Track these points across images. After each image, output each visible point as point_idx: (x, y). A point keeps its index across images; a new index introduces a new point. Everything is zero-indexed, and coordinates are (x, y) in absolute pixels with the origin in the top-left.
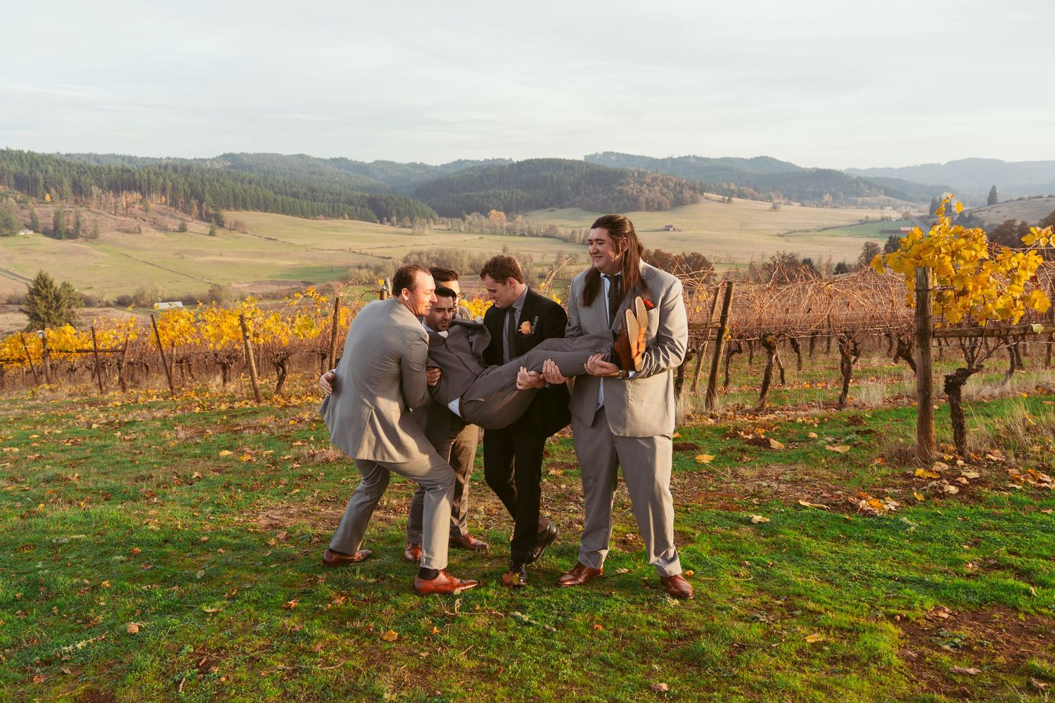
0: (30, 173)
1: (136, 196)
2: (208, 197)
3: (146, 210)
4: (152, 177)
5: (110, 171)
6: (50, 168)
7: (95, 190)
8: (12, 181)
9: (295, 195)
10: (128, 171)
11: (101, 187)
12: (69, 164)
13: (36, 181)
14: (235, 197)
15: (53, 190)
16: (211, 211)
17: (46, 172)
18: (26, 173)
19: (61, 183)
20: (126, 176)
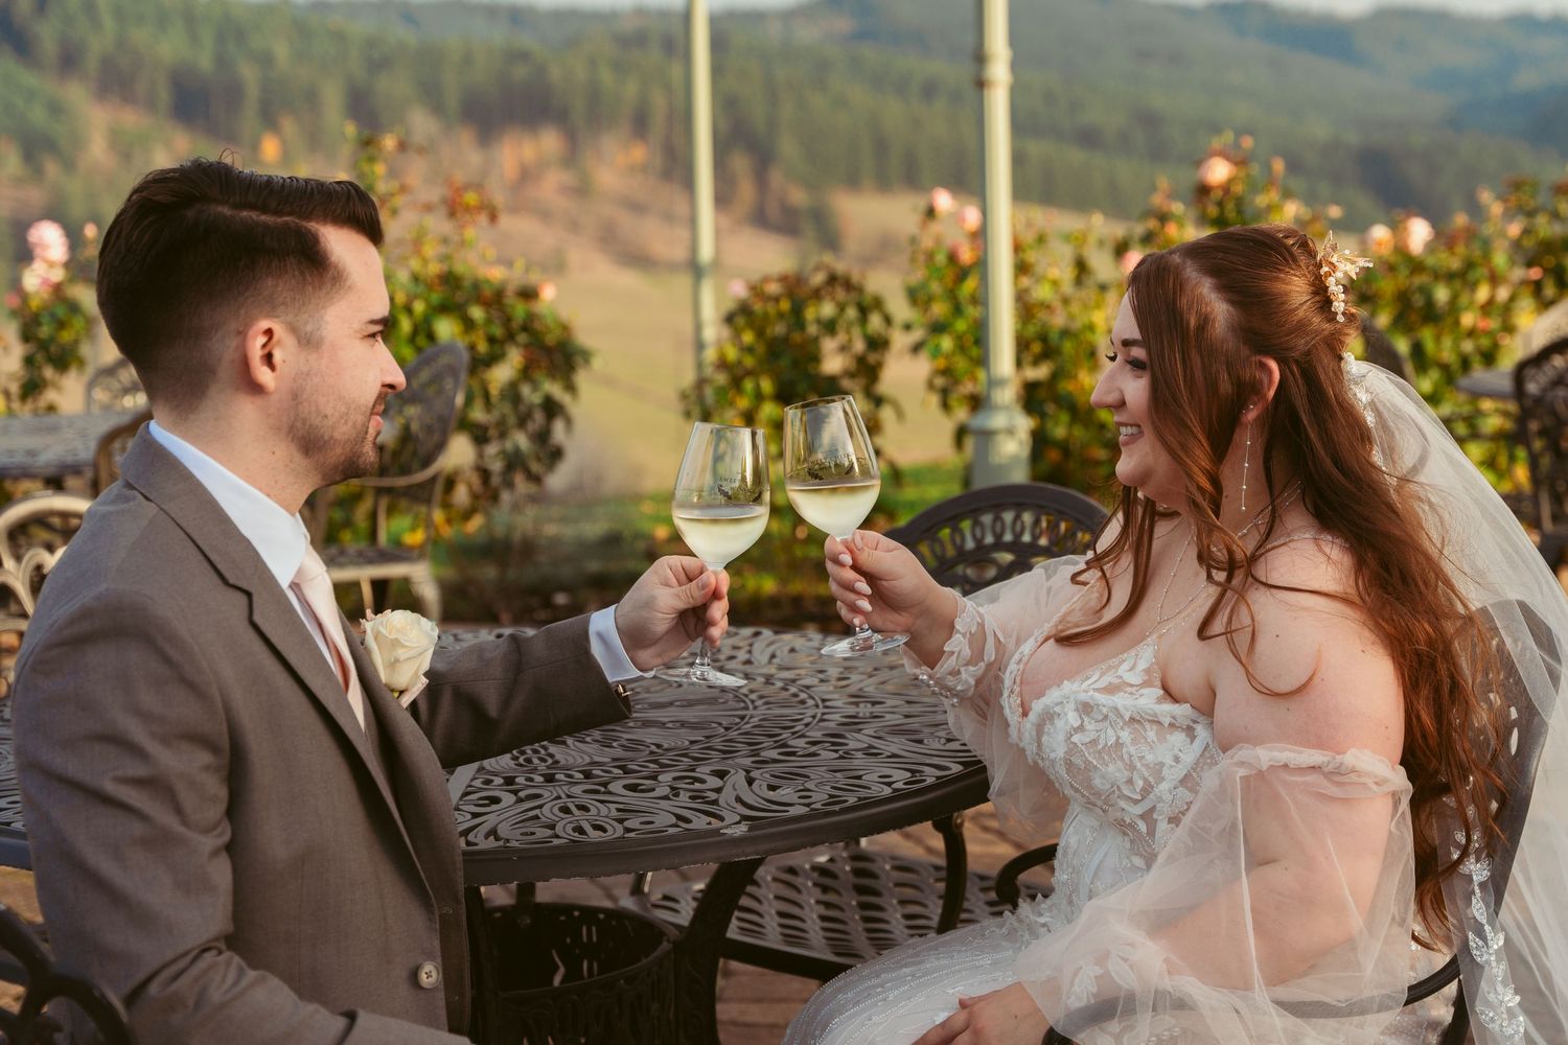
0: (221, 61)
1: (550, 141)
2: (788, 147)
3: (582, 190)
4: (606, 77)
5: (467, 60)
6: (282, 51)
7: (422, 123)
8: (164, 95)
9: (1089, 138)
10: (523, 56)
11: (437, 107)
12: (339, 37)
13: (234, 93)
14: (881, 146)
15: (289, 125)
16: (798, 197)
17: (266, 60)
18: (205, 61)
19: (312, 98)
20: (520, 72)
